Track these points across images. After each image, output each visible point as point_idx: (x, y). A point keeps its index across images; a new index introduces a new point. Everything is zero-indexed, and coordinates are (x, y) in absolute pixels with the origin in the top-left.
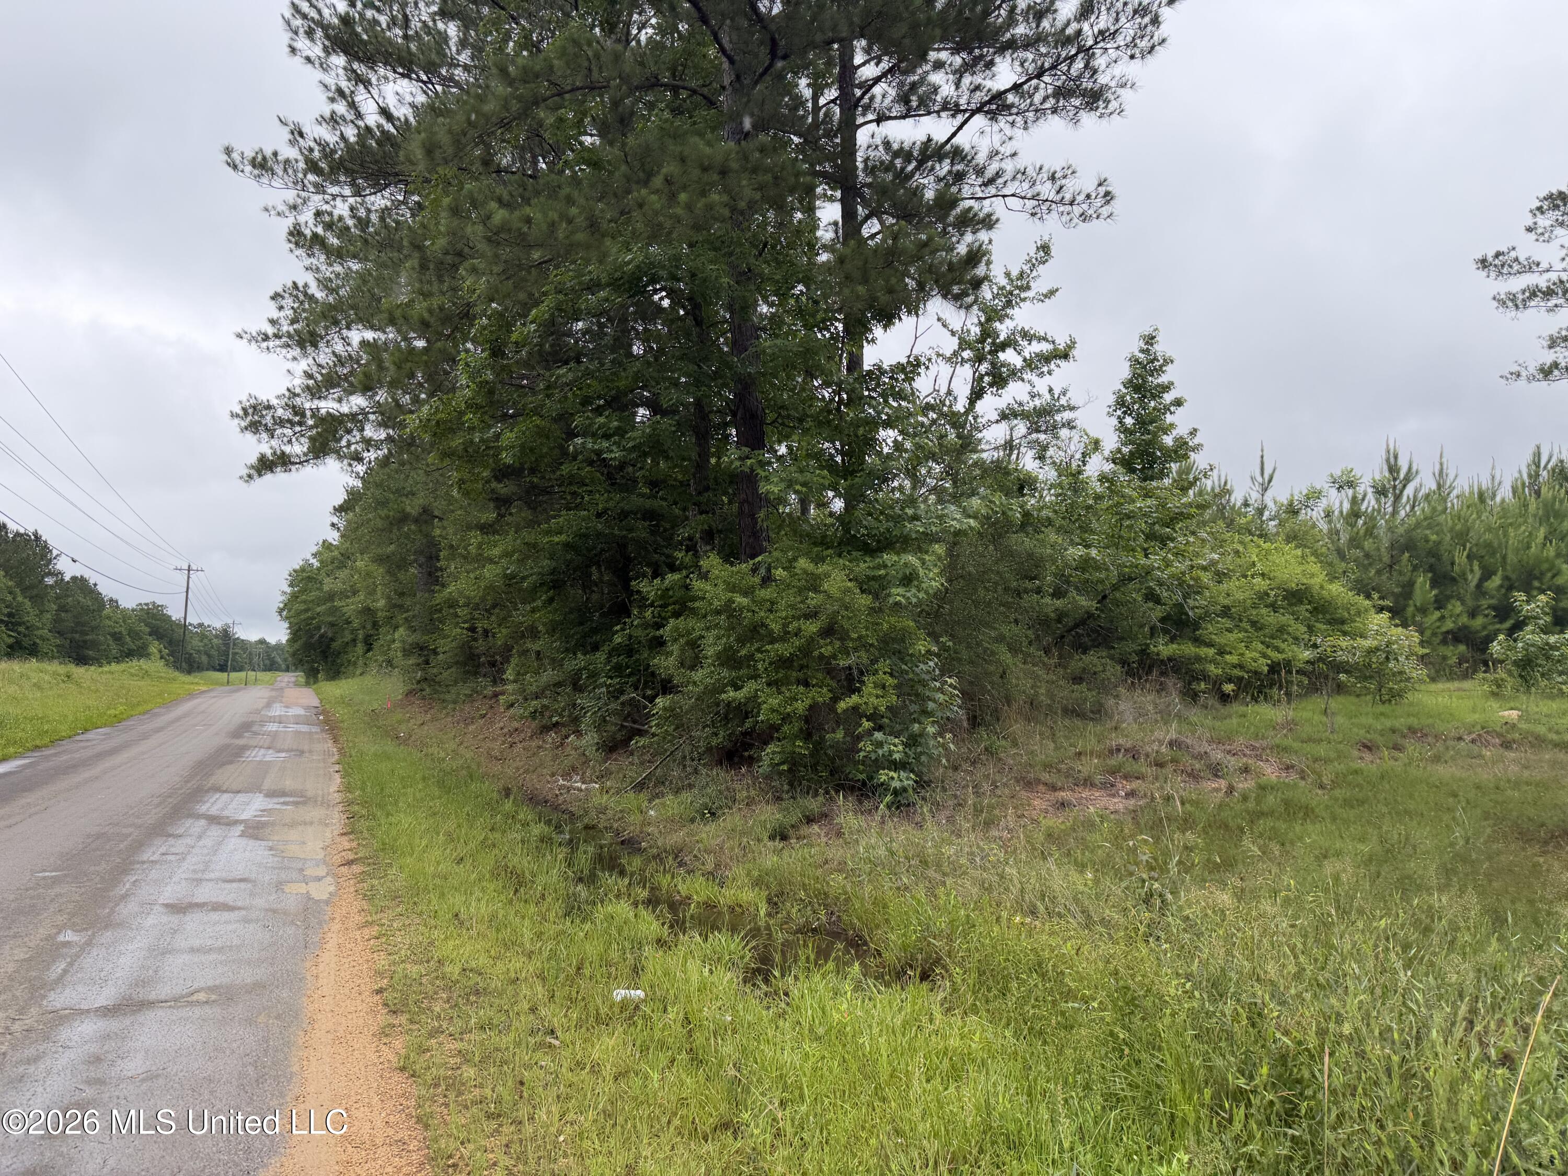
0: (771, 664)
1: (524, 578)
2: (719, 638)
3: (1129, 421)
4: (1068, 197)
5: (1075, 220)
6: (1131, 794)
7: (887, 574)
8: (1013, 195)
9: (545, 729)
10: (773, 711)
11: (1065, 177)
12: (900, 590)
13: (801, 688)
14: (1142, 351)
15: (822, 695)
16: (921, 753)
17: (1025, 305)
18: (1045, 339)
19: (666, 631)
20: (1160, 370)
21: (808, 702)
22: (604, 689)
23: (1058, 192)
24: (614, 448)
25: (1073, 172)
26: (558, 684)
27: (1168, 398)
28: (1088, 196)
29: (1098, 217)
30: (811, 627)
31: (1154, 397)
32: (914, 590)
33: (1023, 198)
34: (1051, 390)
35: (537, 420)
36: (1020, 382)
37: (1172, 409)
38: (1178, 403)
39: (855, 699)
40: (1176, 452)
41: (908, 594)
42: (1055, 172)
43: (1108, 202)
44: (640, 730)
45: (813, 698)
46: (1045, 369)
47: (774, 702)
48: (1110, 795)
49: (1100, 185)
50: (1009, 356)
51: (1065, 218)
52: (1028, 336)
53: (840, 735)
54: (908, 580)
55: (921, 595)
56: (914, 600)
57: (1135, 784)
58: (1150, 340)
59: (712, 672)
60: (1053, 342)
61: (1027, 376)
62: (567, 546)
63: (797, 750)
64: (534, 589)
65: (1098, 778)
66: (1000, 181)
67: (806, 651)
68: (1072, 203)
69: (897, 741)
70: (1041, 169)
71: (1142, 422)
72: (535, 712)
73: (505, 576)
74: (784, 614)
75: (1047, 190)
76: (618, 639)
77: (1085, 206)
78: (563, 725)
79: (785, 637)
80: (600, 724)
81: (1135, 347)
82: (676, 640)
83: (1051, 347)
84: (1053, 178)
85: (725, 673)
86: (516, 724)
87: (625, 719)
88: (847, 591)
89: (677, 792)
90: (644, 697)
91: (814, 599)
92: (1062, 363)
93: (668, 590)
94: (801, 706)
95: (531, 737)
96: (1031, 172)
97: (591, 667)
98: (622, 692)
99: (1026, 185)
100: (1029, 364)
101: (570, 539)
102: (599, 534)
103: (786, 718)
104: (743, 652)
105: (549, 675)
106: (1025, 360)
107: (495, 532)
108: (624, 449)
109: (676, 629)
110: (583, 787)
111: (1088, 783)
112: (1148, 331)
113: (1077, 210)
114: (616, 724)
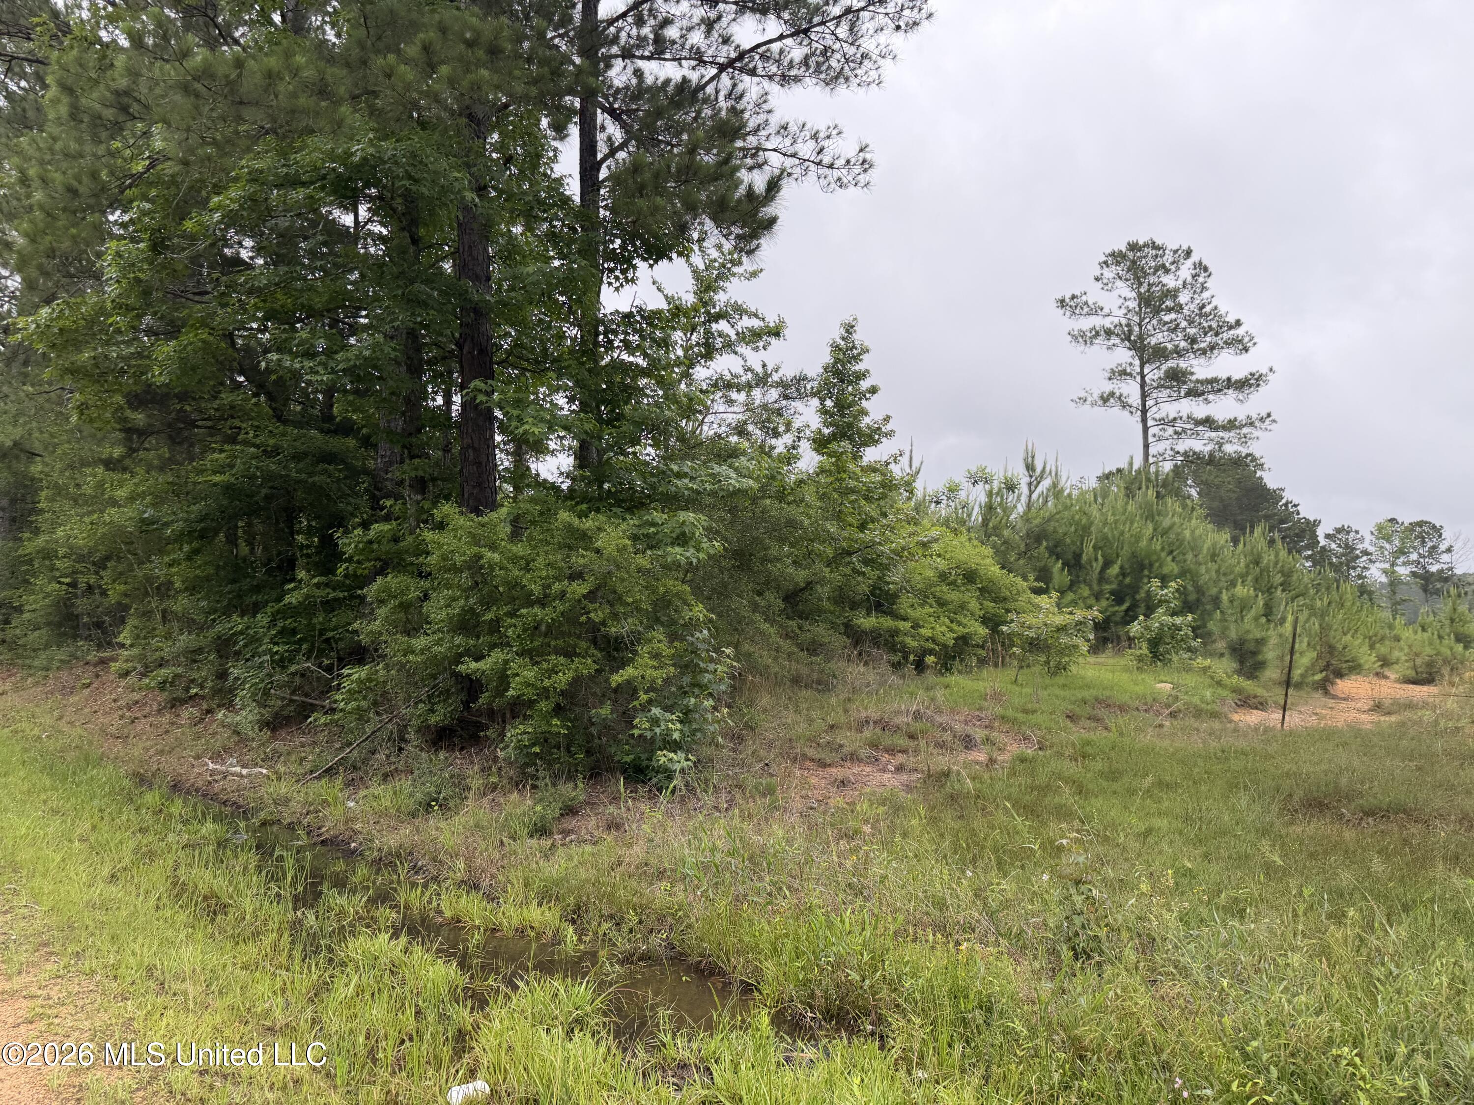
0: (525, 630)
1: (167, 524)
2: (454, 599)
3: (829, 403)
4: (827, 160)
5: (833, 185)
6: (900, 769)
7: (658, 533)
8: (774, 150)
9: (175, 704)
10: (528, 685)
11: (828, 137)
12: (678, 549)
13: (562, 659)
14: (843, 339)
15: (586, 666)
16: (696, 730)
18: (756, 315)
19: (371, 591)
20: (856, 358)
21: (570, 675)
22: (268, 657)
23: (818, 153)
25: (839, 133)
26: (199, 650)
27: (864, 385)
28: (848, 162)
29: (856, 185)
30: (579, 589)
31: (850, 383)
32: (692, 550)
33: (784, 155)
34: (764, 366)
35: (204, 334)
36: (733, 356)
37: (868, 395)
38: (873, 390)
39: (629, 672)
40: (870, 436)
41: (688, 554)
42: (817, 132)
43: (865, 171)
44: (311, 704)
45: (576, 671)
46: (761, 344)
47: (529, 674)
48: (879, 770)
49: (861, 150)
50: (723, 326)
51: (823, 182)
52: (740, 310)
53: (605, 711)
54: (682, 539)
55: (702, 555)
56: (695, 561)
57: (901, 758)
58: (849, 328)
59: (440, 639)
60: (763, 319)
61: (742, 349)
62: (228, 488)
63: (555, 730)
64: (179, 538)
66: (763, 133)
67: (571, 616)
68: (831, 166)
69: (674, 717)
70: (804, 126)
71: (842, 406)
72: (164, 682)
73: (143, 521)
74: (544, 573)
75: (806, 149)
76: (292, 599)
77: (844, 171)
78: (203, 697)
79: (544, 601)
80: (262, 697)
81: (836, 334)
82: (382, 602)
83: (762, 324)
84: (815, 137)
85: (458, 640)
86: (136, 696)
87: (293, 693)
88: (622, 550)
89: (386, 777)
90: (320, 667)
91: (581, 559)
92: (773, 340)
93: (370, 542)
94: (562, 679)
95: (159, 711)
96: (793, 128)
97: (251, 632)
98: (291, 661)
99: (788, 141)
100: (741, 337)
101: (233, 480)
102: (269, 477)
103: (545, 693)
104: (489, 616)
105: (185, 640)
106: (737, 334)
107: (125, 469)
109: (386, 589)
110: (245, 772)
112: (849, 319)
113: (836, 173)
114: (283, 699)
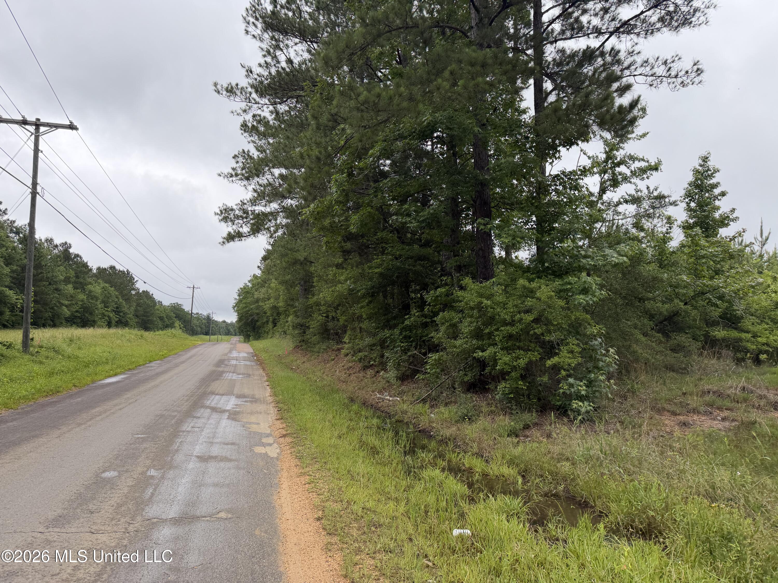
0: (504, 338)
1: (358, 291)
2: (471, 323)
3: (693, 205)
4: (673, 73)
5: (678, 87)
6: (724, 419)
7: (572, 288)
8: (640, 75)
9: (365, 368)
10: (506, 364)
11: (673, 62)
12: (582, 296)
13: (522, 352)
14: (701, 165)
15: (535, 356)
16: (596, 391)
17: (631, 142)
18: (643, 160)
19: (438, 319)
20: (711, 176)
21: (527, 360)
22: (399, 348)
23: (668, 71)
24: (413, 221)
25: (680, 59)
26: (374, 345)
27: (716, 191)
28: (687, 72)
29: (693, 84)
30: (529, 318)
31: (708, 191)
32: (590, 297)
33: (647, 76)
34: (648, 188)
35: (369, 209)
36: (629, 184)
37: (719, 198)
38: (723, 194)
39: (555, 360)
40: (722, 222)
41: (587, 299)
42: (667, 60)
43: (699, 75)
44: (418, 370)
45: (529, 358)
46: (645, 176)
47: (506, 359)
48: (711, 419)
49: (695, 64)
50: (622, 169)
51: (672, 86)
52: (633, 158)
53: (545, 379)
54: (585, 291)
55: (595, 299)
56: (591, 302)
57: (726, 413)
58: (705, 159)
59: (467, 341)
60: (648, 162)
61: (634, 180)
62: (381, 274)
63: (520, 387)
64: (364, 296)
65: (702, 409)
66: (633, 68)
67: (526, 331)
68: (676, 77)
69: (582, 384)
70: (658, 58)
71: (701, 205)
72: (361, 359)
73: (350, 289)
74: (512, 310)
75: (661, 70)
76: (407, 322)
77: (685, 78)
78: (375, 366)
79: (512, 323)
80: (398, 366)
81: (696, 163)
82: (443, 324)
83: (647, 164)
84: (665, 63)
85: (474, 342)
86: (350, 364)
87: (410, 364)
88: (550, 297)
89: (446, 405)
90: (420, 353)
91: (529, 302)
92: (654, 173)
93: (437, 296)
94: (522, 362)
95: (359, 371)
96: (651, 61)
97: (392, 337)
98: (409, 350)
99: (648, 69)
100: (634, 173)
101: (383, 271)
102: (398, 268)
103: (514, 368)
104: (487, 331)
105: (368, 340)
106: (631, 172)
107: (343, 268)
108: (418, 222)
109: (444, 318)
110: (391, 399)
111: (695, 411)
112: (704, 154)
113: (679, 80)
114: (406, 367)
